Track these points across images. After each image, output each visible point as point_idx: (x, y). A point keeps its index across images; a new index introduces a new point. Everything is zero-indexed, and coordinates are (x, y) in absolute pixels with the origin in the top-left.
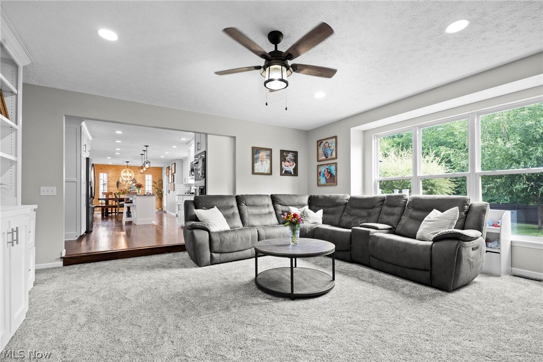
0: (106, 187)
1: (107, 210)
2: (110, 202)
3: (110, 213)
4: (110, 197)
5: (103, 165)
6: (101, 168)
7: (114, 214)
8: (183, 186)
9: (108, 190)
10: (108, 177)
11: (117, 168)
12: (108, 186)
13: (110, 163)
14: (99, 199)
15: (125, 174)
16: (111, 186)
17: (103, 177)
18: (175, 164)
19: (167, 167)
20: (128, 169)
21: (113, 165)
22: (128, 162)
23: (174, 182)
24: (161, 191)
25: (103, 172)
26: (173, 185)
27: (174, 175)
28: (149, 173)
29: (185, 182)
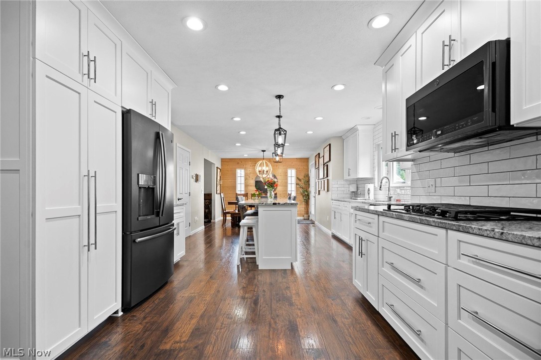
0: (243, 186)
5: (240, 159)
6: (238, 163)
8: (345, 182)
9: (246, 190)
10: (245, 174)
12: (246, 186)
13: (246, 156)
15: (260, 169)
16: (248, 185)
17: (240, 174)
18: (330, 145)
19: (317, 155)
20: (264, 161)
21: (250, 159)
22: (265, 151)
23: (327, 176)
24: (307, 192)
25: (240, 168)
26: (326, 182)
27: (327, 165)
28: (292, 167)
29: (349, 175)
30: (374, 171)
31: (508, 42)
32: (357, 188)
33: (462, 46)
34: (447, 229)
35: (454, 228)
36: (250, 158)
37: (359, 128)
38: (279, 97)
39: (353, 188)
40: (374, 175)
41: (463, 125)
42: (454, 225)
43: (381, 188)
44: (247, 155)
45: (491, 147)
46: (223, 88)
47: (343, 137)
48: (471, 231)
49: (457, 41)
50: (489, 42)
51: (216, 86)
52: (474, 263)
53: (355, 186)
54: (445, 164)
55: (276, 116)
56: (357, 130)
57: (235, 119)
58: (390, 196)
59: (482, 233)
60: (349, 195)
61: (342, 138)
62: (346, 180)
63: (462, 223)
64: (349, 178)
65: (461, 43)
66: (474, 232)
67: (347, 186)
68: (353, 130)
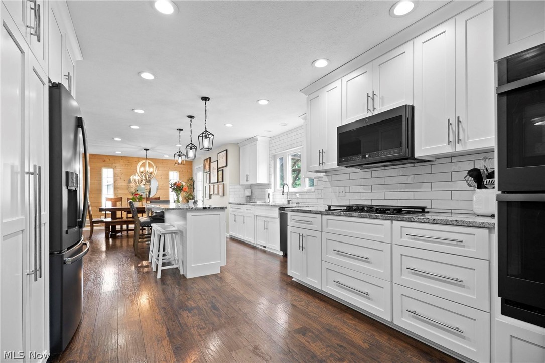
0: (112, 189)
1: (114, 228)
2: (119, 214)
3: (118, 232)
4: (119, 205)
5: (107, 156)
6: (104, 161)
7: (125, 233)
8: (241, 187)
9: (115, 194)
10: (115, 175)
11: (129, 161)
12: (115, 188)
13: (118, 153)
14: (101, 210)
15: (142, 169)
16: (118, 188)
17: (108, 175)
18: (227, 150)
19: (207, 159)
20: (147, 161)
21: (122, 157)
22: (148, 150)
23: (223, 181)
24: (192, 196)
25: (108, 167)
26: (221, 186)
27: (223, 170)
28: (174, 169)
29: (247, 181)
30: (270, 178)
31: (413, 108)
32: (252, 192)
33: (381, 100)
34: (392, 220)
35: (400, 219)
36: (123, 155)
37: (259, 138)
38: (205, 99)
39: (248, 193)
40: (270, 181)
41: (387, 153)
42: (399, 217)
43: (283, 192)
44: (120, 152)
45: (386, 168)
46: (147, 76)
47: (240, 145)
48: (412, 220)
49: (377, 96)
50: (406, 105)
51: (139, 73)
52: (412, 239)
53: (250, 190)
54: (353, 176)
55: (188, 117)
56: (256, 140)
57: (136, 111)
58: (289, 200)
59: (420, 221)
60: (244, 200)
61: (238, 145)
62: (242, 185)
63: (406, 216)
64: (247, 183)
65: (380, 98)
66: (415, 220)
67: (243, 191)
68: (253, 140)
